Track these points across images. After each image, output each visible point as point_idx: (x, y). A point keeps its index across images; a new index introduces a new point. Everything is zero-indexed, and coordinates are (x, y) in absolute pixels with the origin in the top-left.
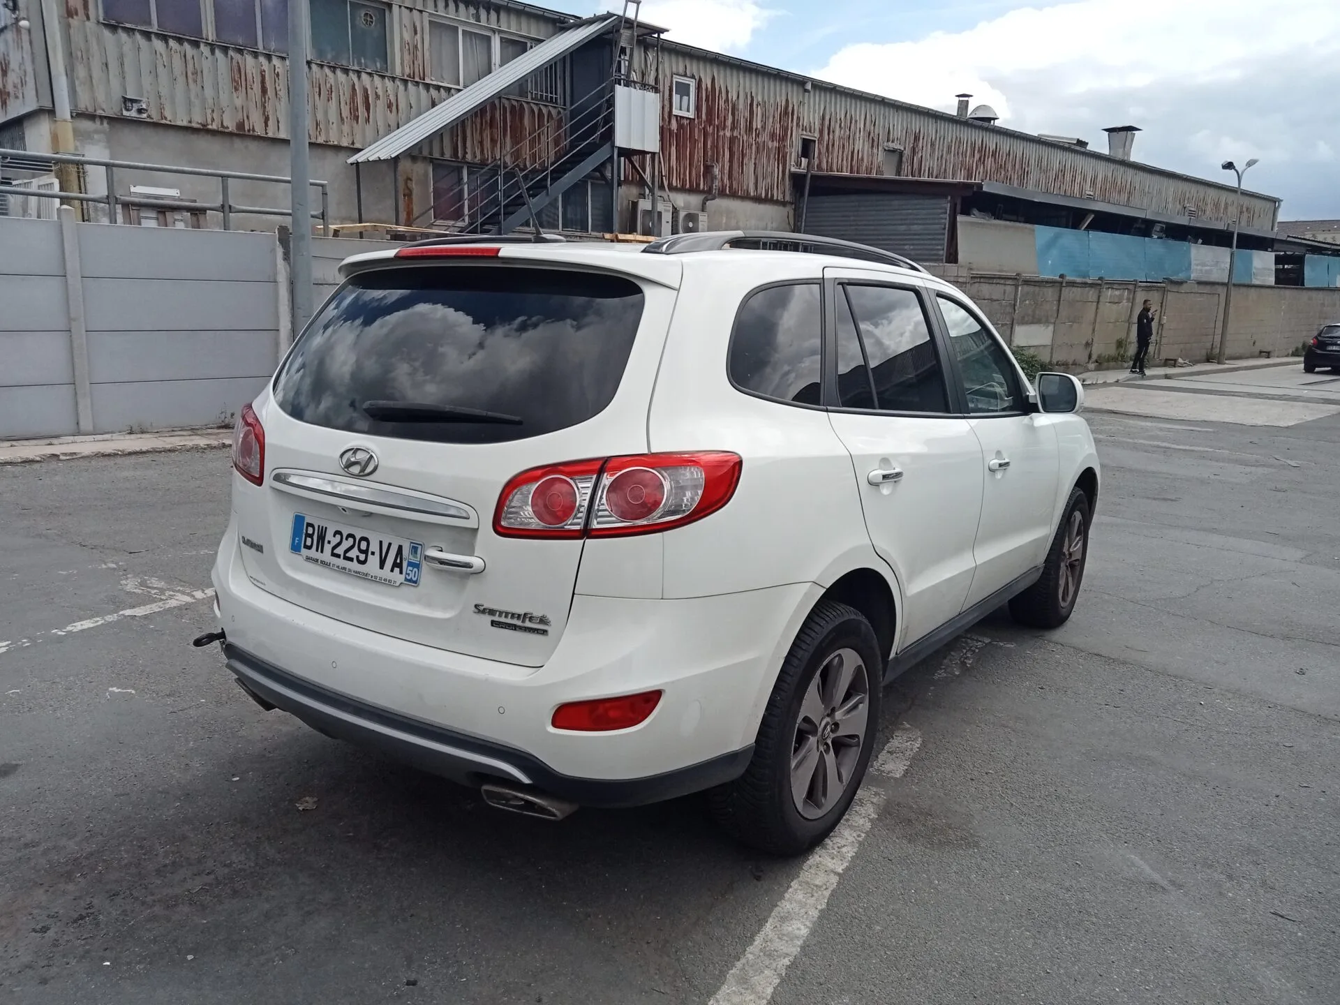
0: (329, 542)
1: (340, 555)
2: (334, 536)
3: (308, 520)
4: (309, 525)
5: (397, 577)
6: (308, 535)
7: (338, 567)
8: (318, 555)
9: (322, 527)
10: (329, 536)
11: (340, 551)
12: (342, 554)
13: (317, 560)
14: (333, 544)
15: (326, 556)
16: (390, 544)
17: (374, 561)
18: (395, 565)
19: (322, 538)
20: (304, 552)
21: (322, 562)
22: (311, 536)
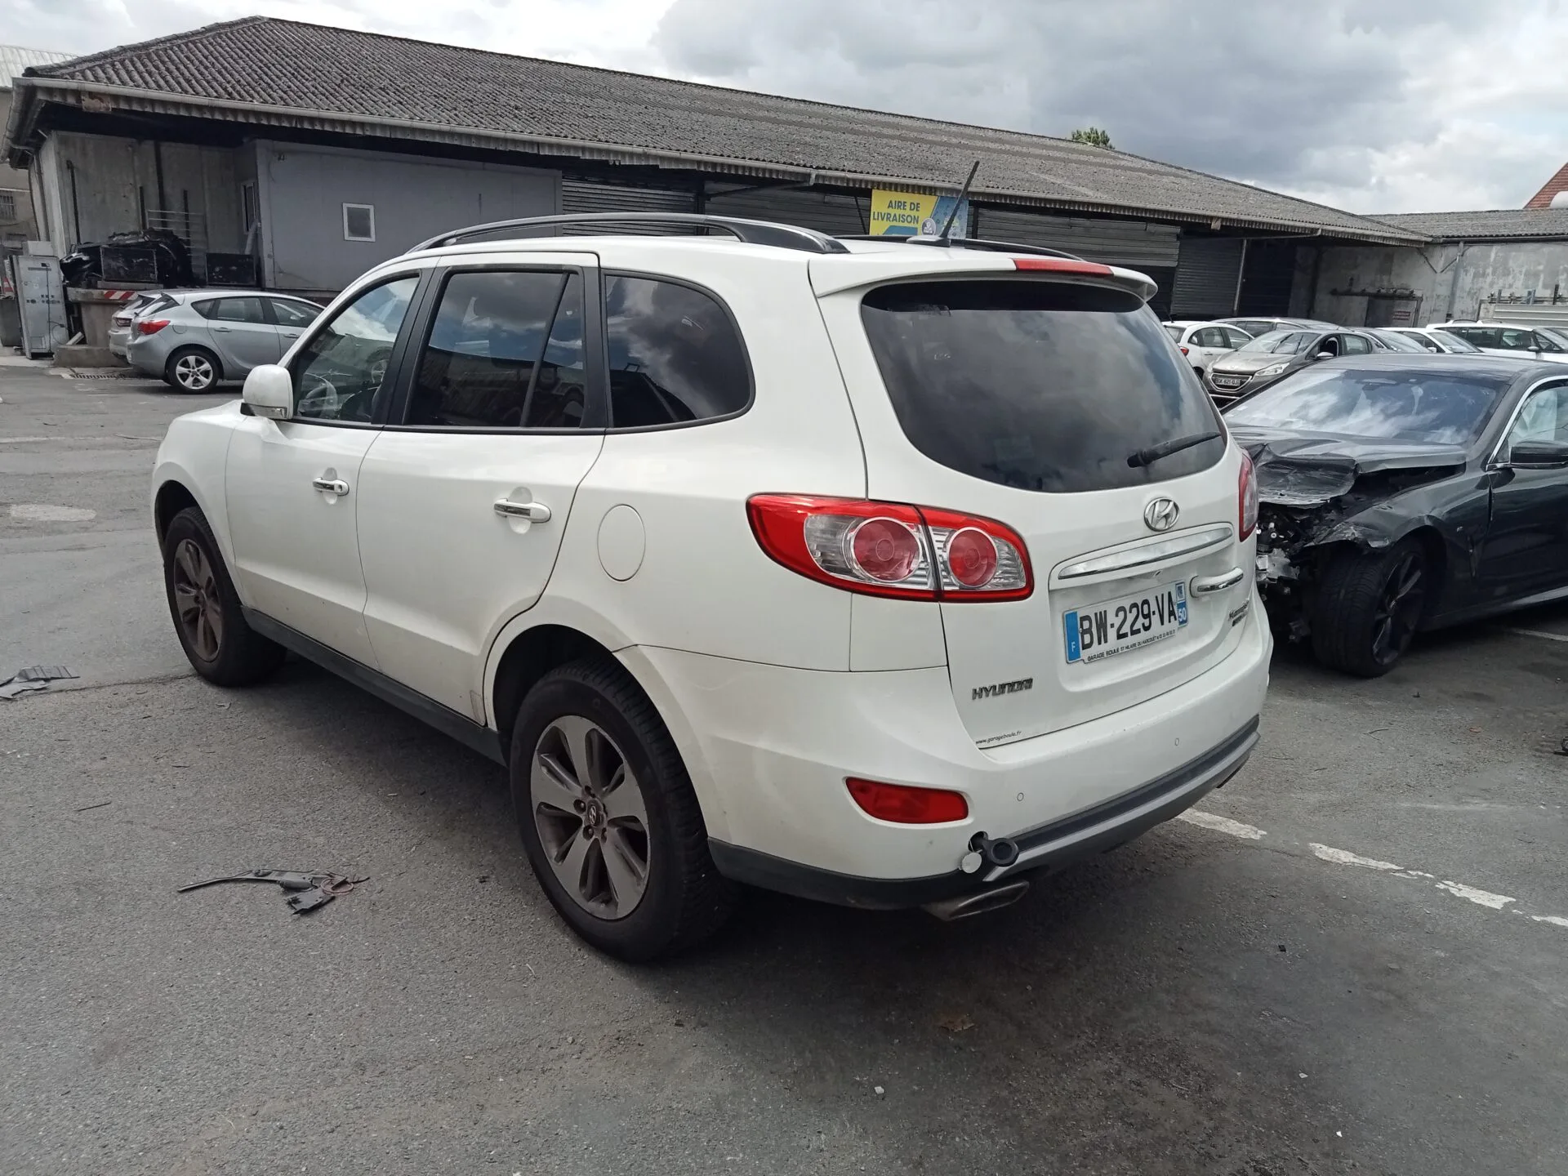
0: (1112, 626)
1: (1127, 633)
2: (1117, 615)
3: (1080, 614)
4: (1083, 619)
5: (1175, 624)
6: (1084, 632)
7: (1127, 647)
8: (1104, 648)
9: (1101, 613)
10: (1111, 619)
11: (1126, 629)
12: (1129, 631)
13: (1102, 654)
14: (1117, 626)
15: (1112, 641)
16: (1163, 595)
17: (1155, 619)
18: (1172, 613)
19: (1102, 625)
20: (1085, 654)
21: (1108, 653)
22: (1089, 631)
